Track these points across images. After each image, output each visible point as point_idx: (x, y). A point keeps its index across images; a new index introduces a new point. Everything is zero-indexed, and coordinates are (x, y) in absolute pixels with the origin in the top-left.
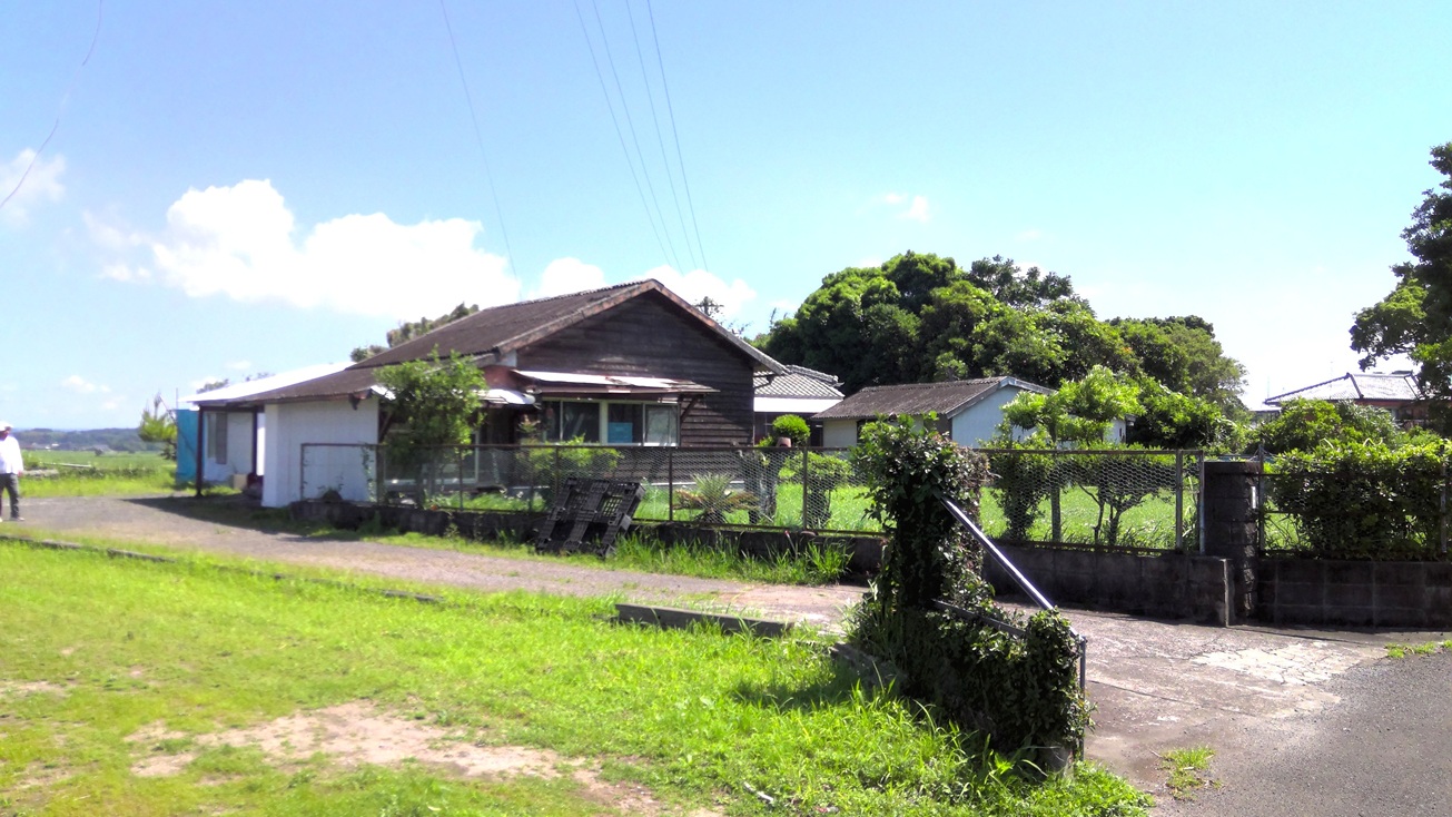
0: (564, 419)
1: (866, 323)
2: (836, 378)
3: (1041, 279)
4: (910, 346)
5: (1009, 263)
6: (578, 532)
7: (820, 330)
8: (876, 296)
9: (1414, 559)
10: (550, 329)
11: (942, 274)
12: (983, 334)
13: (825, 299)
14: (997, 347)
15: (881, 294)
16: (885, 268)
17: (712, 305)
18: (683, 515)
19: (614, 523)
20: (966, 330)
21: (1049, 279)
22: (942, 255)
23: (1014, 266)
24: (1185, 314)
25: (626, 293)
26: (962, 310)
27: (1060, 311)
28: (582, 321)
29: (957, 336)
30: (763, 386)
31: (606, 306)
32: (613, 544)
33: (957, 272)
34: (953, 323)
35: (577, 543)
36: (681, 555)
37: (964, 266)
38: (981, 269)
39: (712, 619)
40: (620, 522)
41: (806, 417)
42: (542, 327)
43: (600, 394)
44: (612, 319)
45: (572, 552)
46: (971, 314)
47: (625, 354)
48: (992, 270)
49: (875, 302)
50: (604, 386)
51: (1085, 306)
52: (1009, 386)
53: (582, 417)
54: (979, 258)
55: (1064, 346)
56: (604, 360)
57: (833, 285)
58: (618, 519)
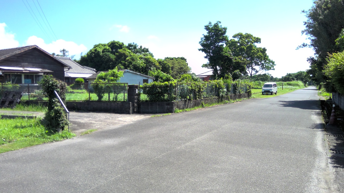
0: (12, 78)
1: (103, 56)
2: (95, 69)
3: (143, 48)
4: (113, 62)
5: (136, 44)
6: (7, 103)
7: (93, 58)
8: (106, 50)
9: (164, 101)
10: (6, 56)
11: (121, 46)
12: (128, 60)
13: (93, 51)
14: (130, 63)
15: (107, 50)
16: (108, 44)
17: (65, 51)
18: (31, 99)
19: (15, 101)
20: (125, 59)
21: (144, 48)
22: (121, 42)
23: (137, 45)
24: (181, 57)
25: (28, 48)
26: (124, 54)
27: (145, 55)
28: (16, 55)
29: (123, 60)
30: (67, 71)
31: (22, 51)
32: (15, 106)
33: (124, 46)
34: (122, 58)
35: (6, 106)
36: (30, 107)
37: (126, 44)
38: (130, 45)
39: (20, 116)
40: (17, 100)
41: (84, 78)
42: (4, 56)
43: (21, 72)
44: (25, 54)
45: (5, 108)
46: (126, 55)
47: (28, 63)
48: (132, 46)
49: (105, 52)
50: (22, 70)
51: (152, 55)
52: (127, 71)
53: (17, 78)
54: (130, 43)
55: (145, 63)
56: (22, 64)
57: (95, 47)
58: (16, 100)
